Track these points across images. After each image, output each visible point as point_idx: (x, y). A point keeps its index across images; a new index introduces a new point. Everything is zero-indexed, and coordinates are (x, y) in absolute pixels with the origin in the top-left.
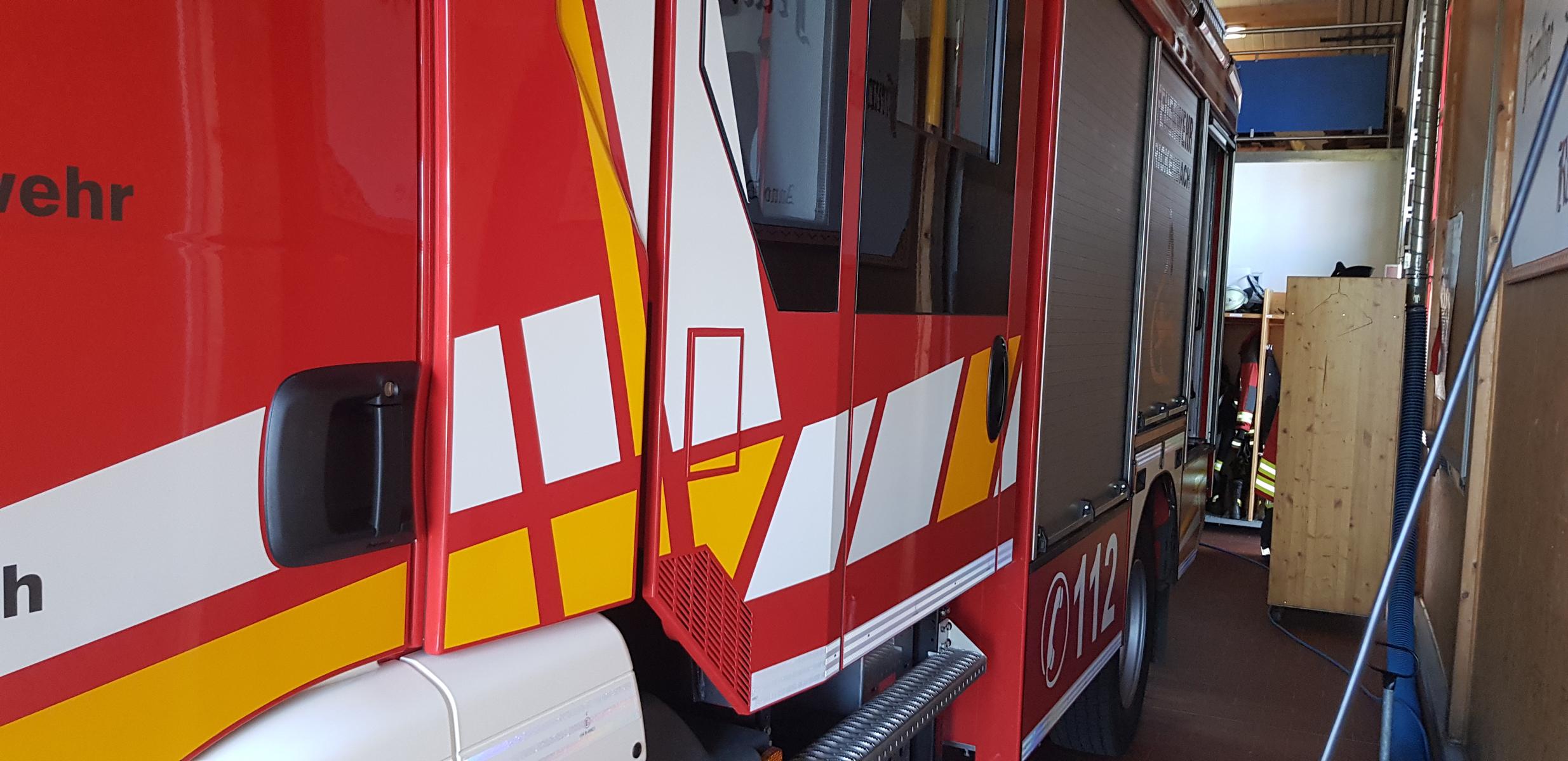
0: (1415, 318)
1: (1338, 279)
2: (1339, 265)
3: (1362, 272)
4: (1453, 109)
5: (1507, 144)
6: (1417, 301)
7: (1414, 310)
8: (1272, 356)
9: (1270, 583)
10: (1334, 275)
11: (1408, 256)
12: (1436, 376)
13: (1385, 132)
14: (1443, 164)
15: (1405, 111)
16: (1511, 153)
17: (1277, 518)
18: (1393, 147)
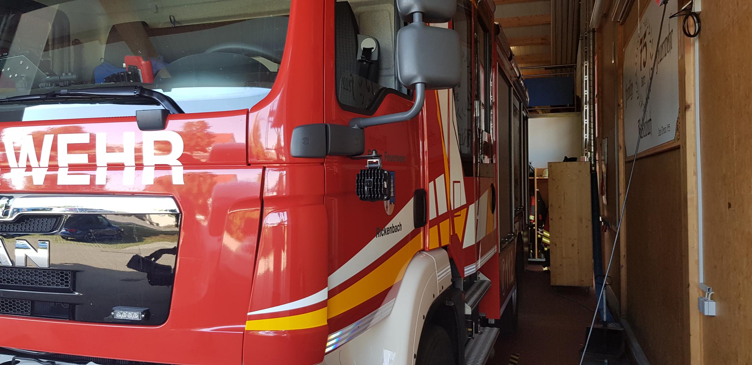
0: (593, 174)
1: (566, 163)
2: (566, 157)
3: (574, 159)
4: (600, 100)
5: (622, 117)
6: (593, 169)
7: (593, 173)
8: (539, 193)
9: (551, 277)
10: (564, 161)
11: (589, 153)
12: (603, 196)
13: (574, 105)
14: (598, 120)
15: (580, 97)
16: (623, 120)
17: (552, 252)
18: (577, 111)
